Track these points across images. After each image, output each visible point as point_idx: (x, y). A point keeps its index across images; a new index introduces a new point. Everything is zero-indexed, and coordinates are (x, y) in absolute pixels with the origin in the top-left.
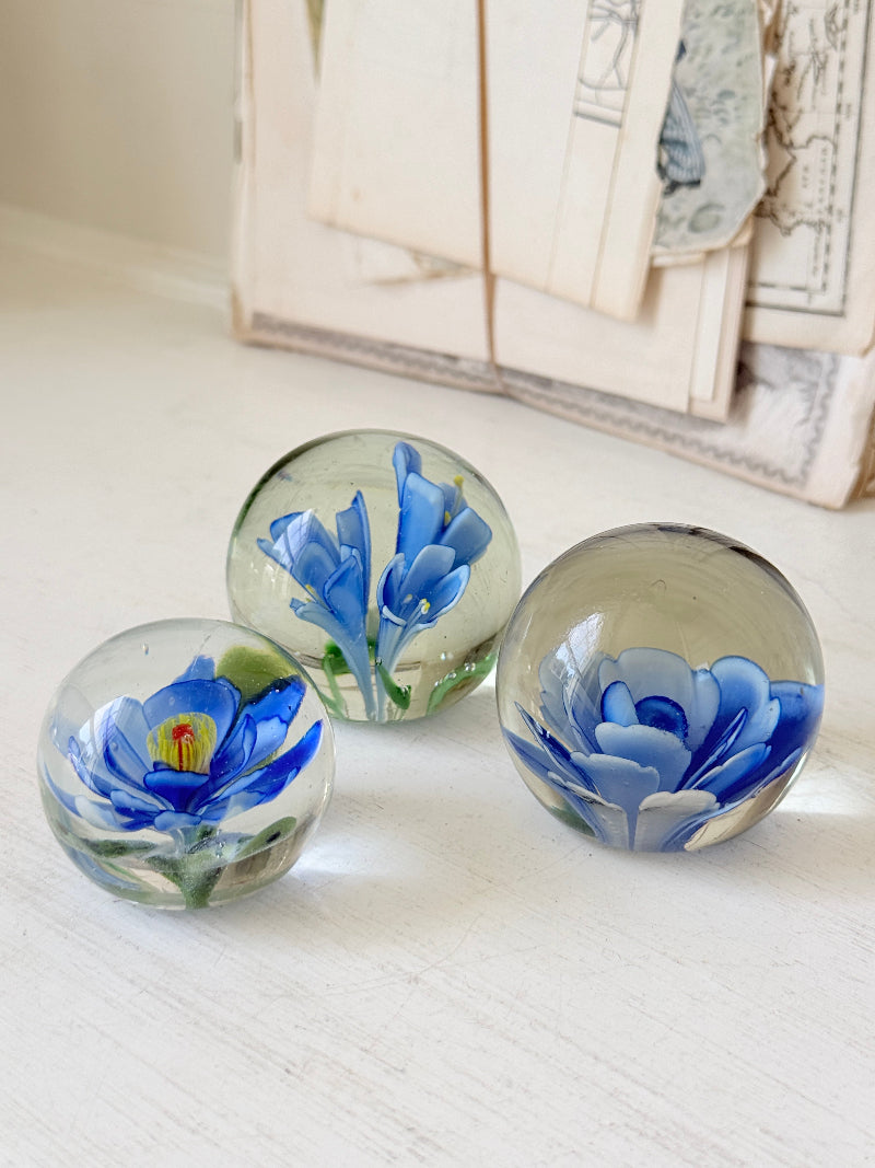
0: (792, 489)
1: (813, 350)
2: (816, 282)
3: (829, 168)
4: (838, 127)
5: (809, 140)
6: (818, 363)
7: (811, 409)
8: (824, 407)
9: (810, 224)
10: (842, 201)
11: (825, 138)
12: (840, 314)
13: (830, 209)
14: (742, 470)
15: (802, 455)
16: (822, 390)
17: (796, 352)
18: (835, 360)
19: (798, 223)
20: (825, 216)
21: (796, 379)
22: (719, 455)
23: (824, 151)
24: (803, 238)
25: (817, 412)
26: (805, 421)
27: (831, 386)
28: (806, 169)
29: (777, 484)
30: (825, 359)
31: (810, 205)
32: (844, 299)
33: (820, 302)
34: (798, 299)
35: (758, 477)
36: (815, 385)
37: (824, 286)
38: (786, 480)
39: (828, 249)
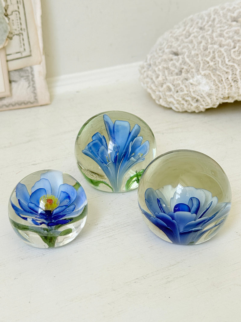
0: (35, 104)
1: (24, 68)
2: (22, 49)
3: (18, 18)
4: (18, 8)
5: (12, 13)
6: (27, 70)
7: (29, 83)
8: (33, 81)
9: (17, 35)
10: (24, 26)
11: (16, 11)
12: (30, 56)
13: (21, 29)
14: (17, 107)
15: (32, 95)
16: (31, 77)
17: (20, 70)
18: (31, 67)
19: (14, 35)
20: (21, 32)
21: (22, 77)
22: (7, 106)
23: (17, 14)
24: (16, 39)
25: (31, 83)
26: (29, 86)
27: (33, 75)
28: (13, 20)
29: (29, 105)
30: (29, 69)
31: (16, 30)
32: (31, 51)
33: (24, 54)
34: (19, 55)
35: (23, 106)
36: (28, 76)
37: (25, 49)
38: (32, 103)
39: (23, 40)
